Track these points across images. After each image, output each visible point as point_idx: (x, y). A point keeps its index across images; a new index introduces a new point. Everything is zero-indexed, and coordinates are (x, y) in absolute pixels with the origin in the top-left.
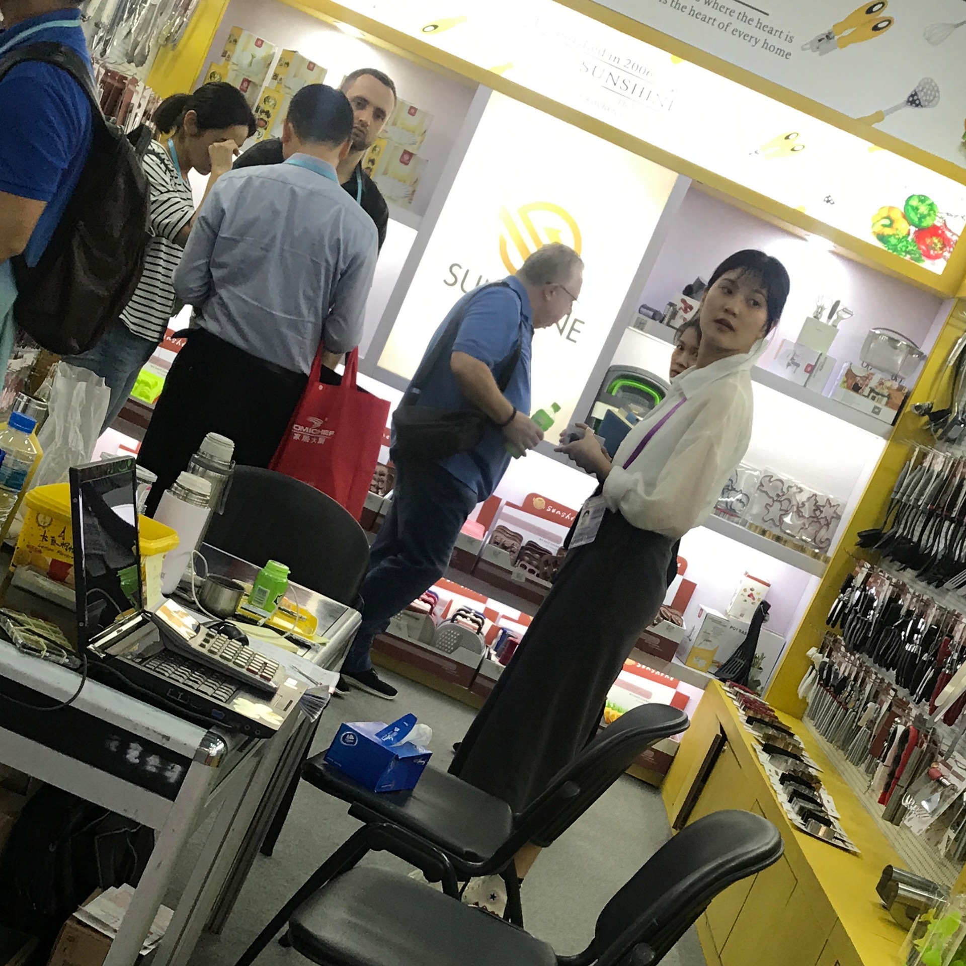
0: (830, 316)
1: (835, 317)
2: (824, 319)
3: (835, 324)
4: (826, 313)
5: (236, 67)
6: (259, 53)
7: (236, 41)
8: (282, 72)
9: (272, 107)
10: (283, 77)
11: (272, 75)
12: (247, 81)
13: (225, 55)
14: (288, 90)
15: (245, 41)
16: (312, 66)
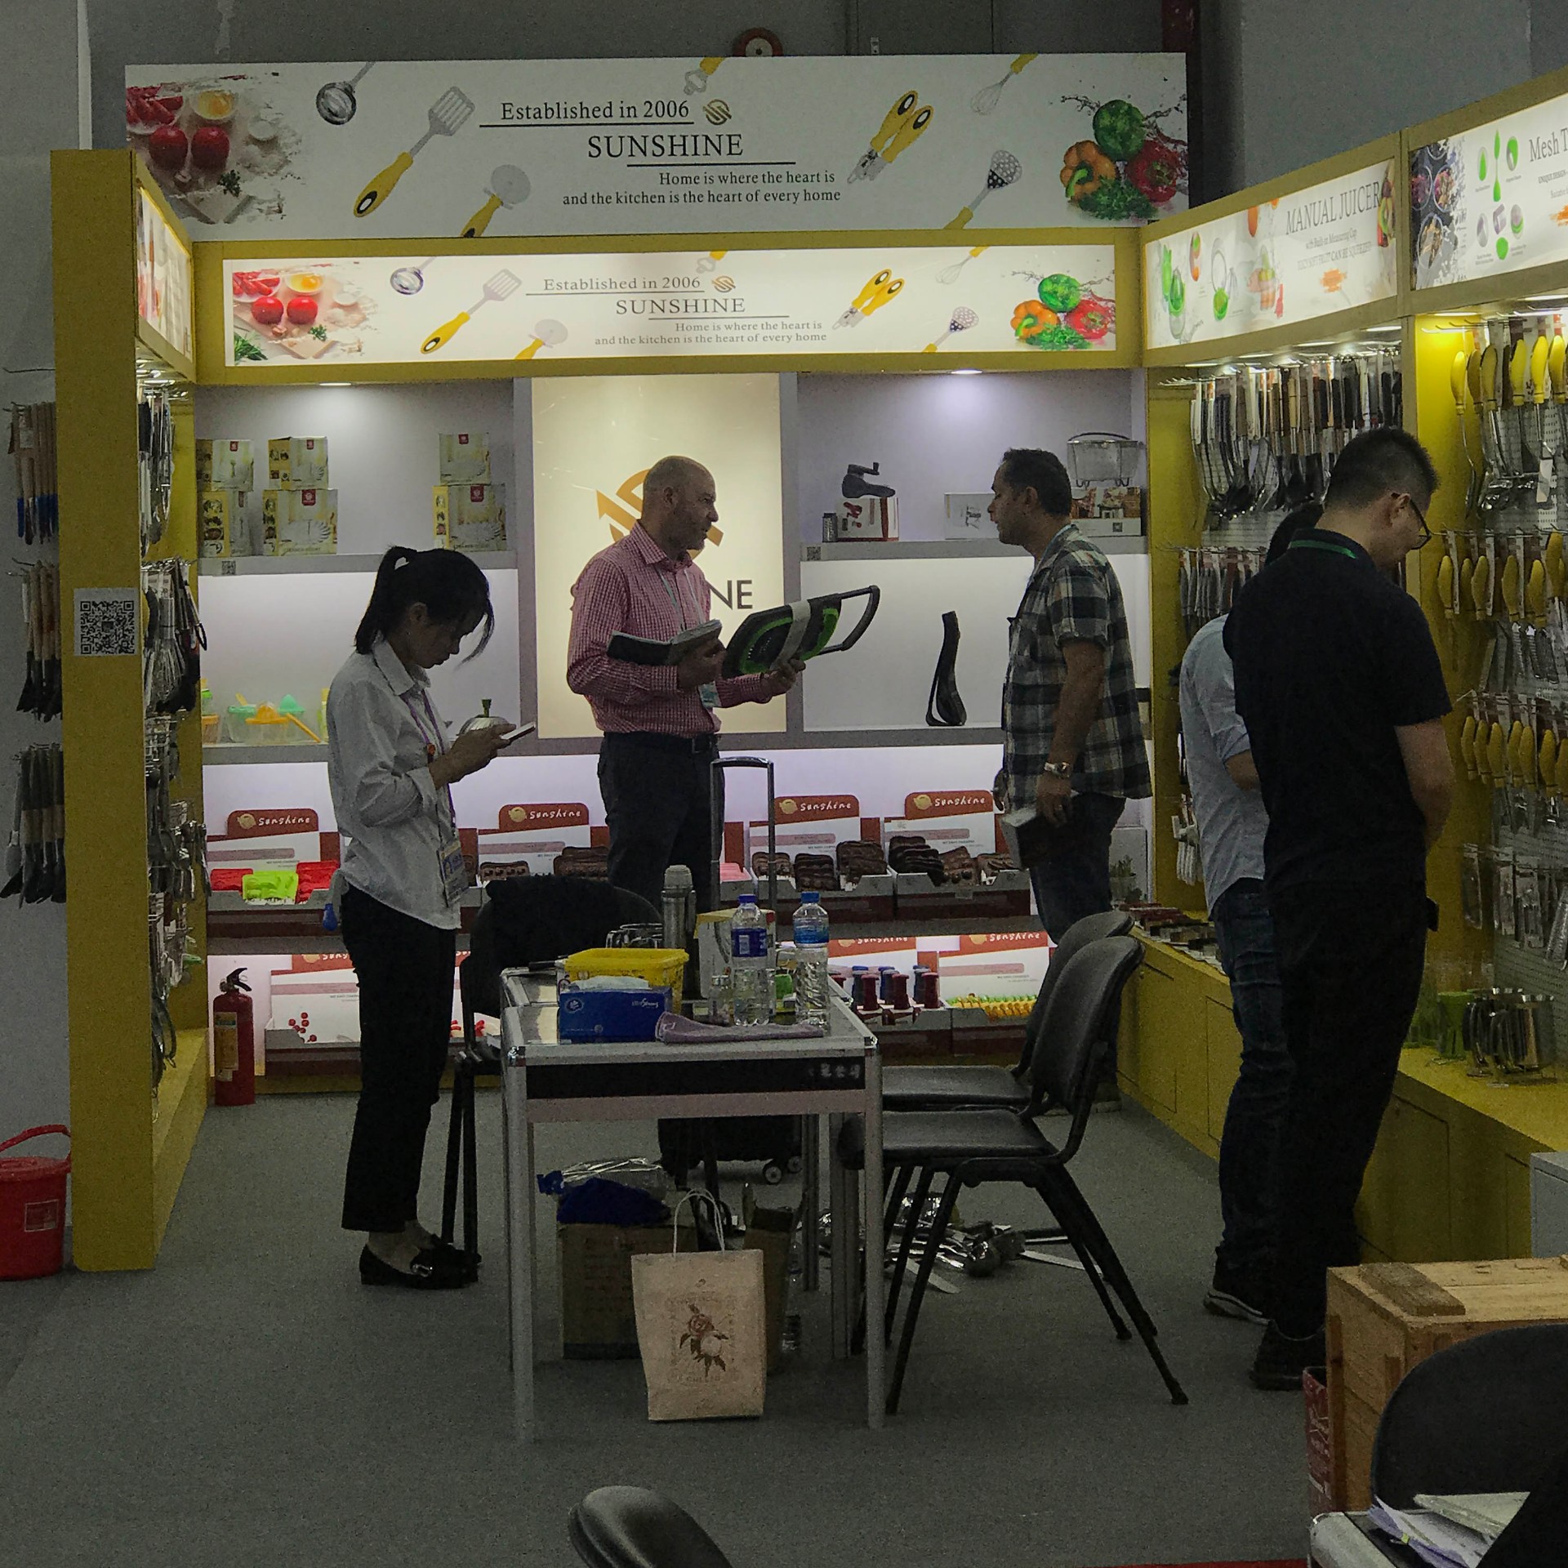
5: (220, 485)
6: (238, 457)
7: (209, 457)
8: (282, 466)
9: (274, 510)
10: (287, 472)
11: (268, 475)
12: (241, 493)
13: (202, 477)
14: (299, 483)
15: (219, 450)
16: (310, 444)
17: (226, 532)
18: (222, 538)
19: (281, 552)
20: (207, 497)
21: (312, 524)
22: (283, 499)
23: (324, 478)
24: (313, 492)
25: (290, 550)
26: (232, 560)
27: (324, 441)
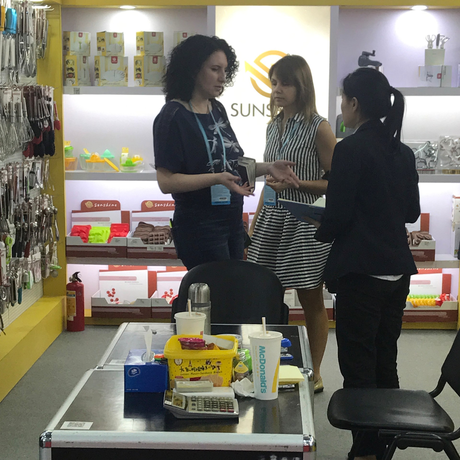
0: (437, 44)
1: (440, 43)
2: (434, 47)
3: (442, 47)
4: (434, 43)
5: (74, 53)
6: (82, 40)
7: (68, 39)
8: (102, 45)
9: (98, 65)
10: (104, 47)
11: (96, 48)
12: (85, 57)
13: (65, 48)
14: (109, 53)
15: (73, 36)
16: (115, 35)
17: (76, 75)
18: (74, 77)
19: (101, 84)
20: (67, 58)
21: (116, 72)
22: (102, 60)
23: (122, 51)
24: (116, 58)
25: (105, 84)
26: (78, 87)
27: (122, 34)
